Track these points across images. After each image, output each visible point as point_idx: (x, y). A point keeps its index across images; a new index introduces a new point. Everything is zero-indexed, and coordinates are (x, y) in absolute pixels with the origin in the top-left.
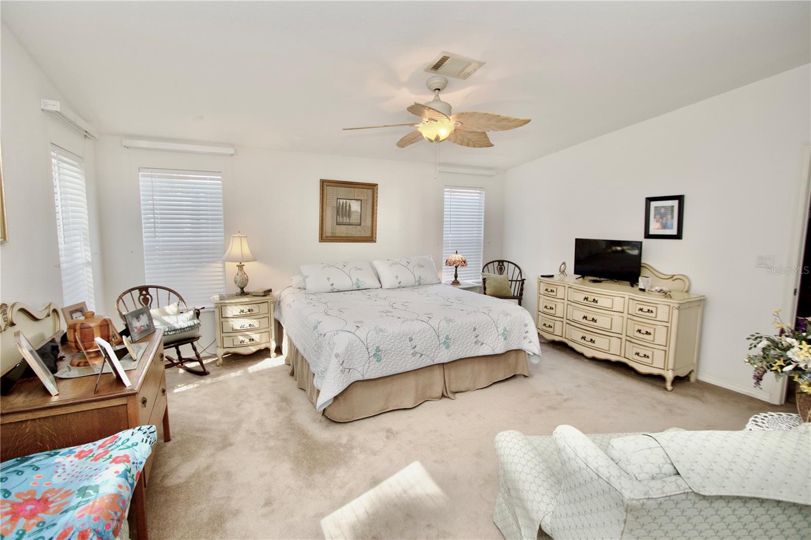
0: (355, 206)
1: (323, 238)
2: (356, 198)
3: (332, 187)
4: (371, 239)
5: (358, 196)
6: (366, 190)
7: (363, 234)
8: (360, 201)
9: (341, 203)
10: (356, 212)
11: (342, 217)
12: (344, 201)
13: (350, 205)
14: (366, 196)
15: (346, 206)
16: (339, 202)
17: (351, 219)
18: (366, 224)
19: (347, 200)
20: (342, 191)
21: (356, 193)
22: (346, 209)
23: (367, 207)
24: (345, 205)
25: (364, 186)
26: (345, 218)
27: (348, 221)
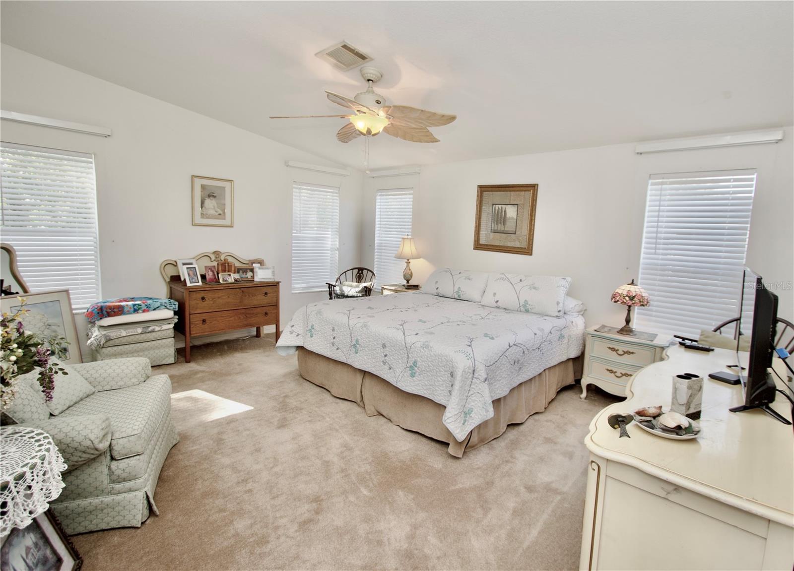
0: (511, 212)
1: (478, 246)
2: (512, 203)
3: (488, 193)
4: (527, 250)
5: (514, 201)
6: (523, 192)
7: (517, 244)
8: (517, 206)
9: (497, 208)
10: (512, 218)
11: (497, 224)
12: (500, 206)
13: (505, 211)
14: (523, 200)
15: (502, 212)
16: (495, 208)
17: (506, 226)
18: (521, 232)
19: (503, 206)
20: (498, 196)
21: (512, 197)
22: (501, 215)
23: (523, 212)
24: (500, 211)
25: (522, 188)
26: (500, 225)
27: (502, 229)
